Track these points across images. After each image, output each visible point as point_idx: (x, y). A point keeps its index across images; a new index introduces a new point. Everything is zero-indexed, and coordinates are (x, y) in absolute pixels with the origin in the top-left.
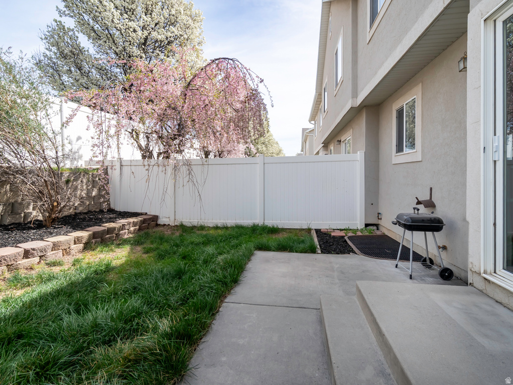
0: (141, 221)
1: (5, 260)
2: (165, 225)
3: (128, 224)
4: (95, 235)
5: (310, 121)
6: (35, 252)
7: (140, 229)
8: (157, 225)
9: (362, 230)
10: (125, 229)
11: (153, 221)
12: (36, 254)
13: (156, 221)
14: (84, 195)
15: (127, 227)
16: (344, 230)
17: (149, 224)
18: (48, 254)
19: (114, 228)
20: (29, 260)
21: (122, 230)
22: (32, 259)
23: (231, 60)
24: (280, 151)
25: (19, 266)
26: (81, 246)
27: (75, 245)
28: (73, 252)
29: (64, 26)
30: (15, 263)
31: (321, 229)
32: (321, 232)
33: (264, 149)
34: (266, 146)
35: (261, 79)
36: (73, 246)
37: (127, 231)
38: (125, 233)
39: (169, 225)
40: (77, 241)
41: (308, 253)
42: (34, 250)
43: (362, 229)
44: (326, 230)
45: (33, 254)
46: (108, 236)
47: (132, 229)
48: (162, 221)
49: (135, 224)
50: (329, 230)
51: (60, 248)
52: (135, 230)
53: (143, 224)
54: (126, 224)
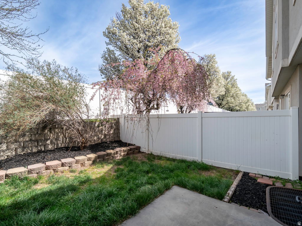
0: (128, 150)
1: (52, 167)
2: (143, 152)
3: (120, 151)
4: (99, 157)
5: (267, 78)
6: (66, 164)
7: (127, 154)
8: (140, 152)
9: (293, 183)
10: (118, 154)
11: (137, 150)
12: (67, 165)
13: (139, 150)
14: (107, 133)
15: (119, 153)
16: (274, 178)
17: (133, 151)
18: (73, 165)
19: (111, 153)
20: (63, 168)
21: (116, 154)
22: (65, 167)
23: (176, 49)
24: (248, 101)
25: (58, 170)
26: (91, 162)
27: (88, 162)
28: (86, 165)
29: (110, 50)
30: (57, 169)
31: (249, 173)
32: (248, 176)
33: (233, 100)
34: (234, 98)
35: (202, 57)
36: (86, 162)
37: (119, 155)
38: (118, 156)
39: (145, 153)
40: (89, 159)
41: (215, 198)
42: (65, 163)
43: (295, 181)
44: (254, 175)
45: (65, 165)
46: (107, 157)
47: (122, 154)
48: (142, 150)
49: (124, 151)
50: (257, 176)
51: (79, 163)
52: (124, 154)
53: (130, 151)
54: (118, 151)
